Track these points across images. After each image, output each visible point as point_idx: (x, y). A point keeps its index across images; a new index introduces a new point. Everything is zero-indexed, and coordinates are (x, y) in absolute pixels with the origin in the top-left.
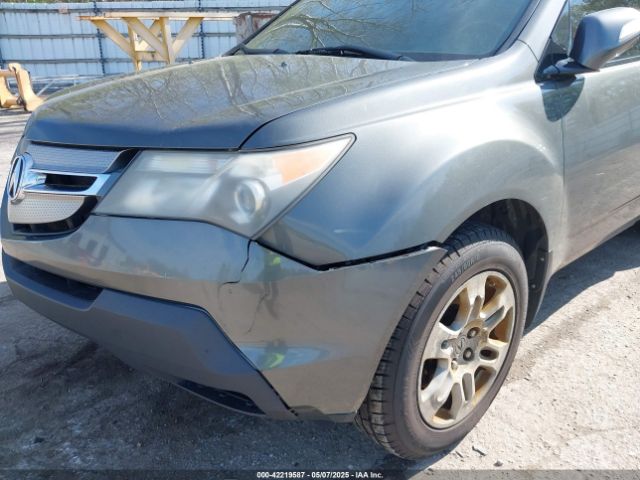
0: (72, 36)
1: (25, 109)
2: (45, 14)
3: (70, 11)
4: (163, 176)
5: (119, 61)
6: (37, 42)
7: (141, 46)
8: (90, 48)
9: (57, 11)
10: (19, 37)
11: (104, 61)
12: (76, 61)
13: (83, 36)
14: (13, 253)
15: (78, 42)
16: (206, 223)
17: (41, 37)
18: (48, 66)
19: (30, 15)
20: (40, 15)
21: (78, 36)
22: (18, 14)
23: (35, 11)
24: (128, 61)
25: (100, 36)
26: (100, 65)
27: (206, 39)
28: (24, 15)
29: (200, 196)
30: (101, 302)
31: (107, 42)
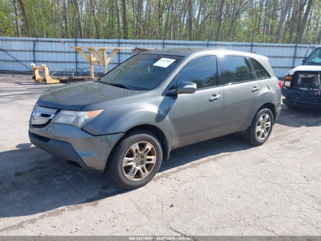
0: (65, 52)
1: (46, 82)
2: (55, 43)
3: (65, 42)
4: (65, 115)
5: (83, 63)
6: (50, 54)
7: (94, 59)
8: (72, 57)
9: (59, 42)
10: (43, 51)
11: (77, 62)
12: (65, 62)
13: (69, 52)
14: (32, 131)
15: (67, 54)
16: (72, 126)
17: (52, 52)
18: (54, 64)
19: (48, 43)
20: (52, 43)
21: (67, 52)
22: (44, 43)
23: (51, 41)
24: (87, 63)
25: (76, 52)
26: (75, 64)
27: (120, 55)
28: (46, 43)
29: (72, 120)
30: (50, 142)
31: (79, 55)
